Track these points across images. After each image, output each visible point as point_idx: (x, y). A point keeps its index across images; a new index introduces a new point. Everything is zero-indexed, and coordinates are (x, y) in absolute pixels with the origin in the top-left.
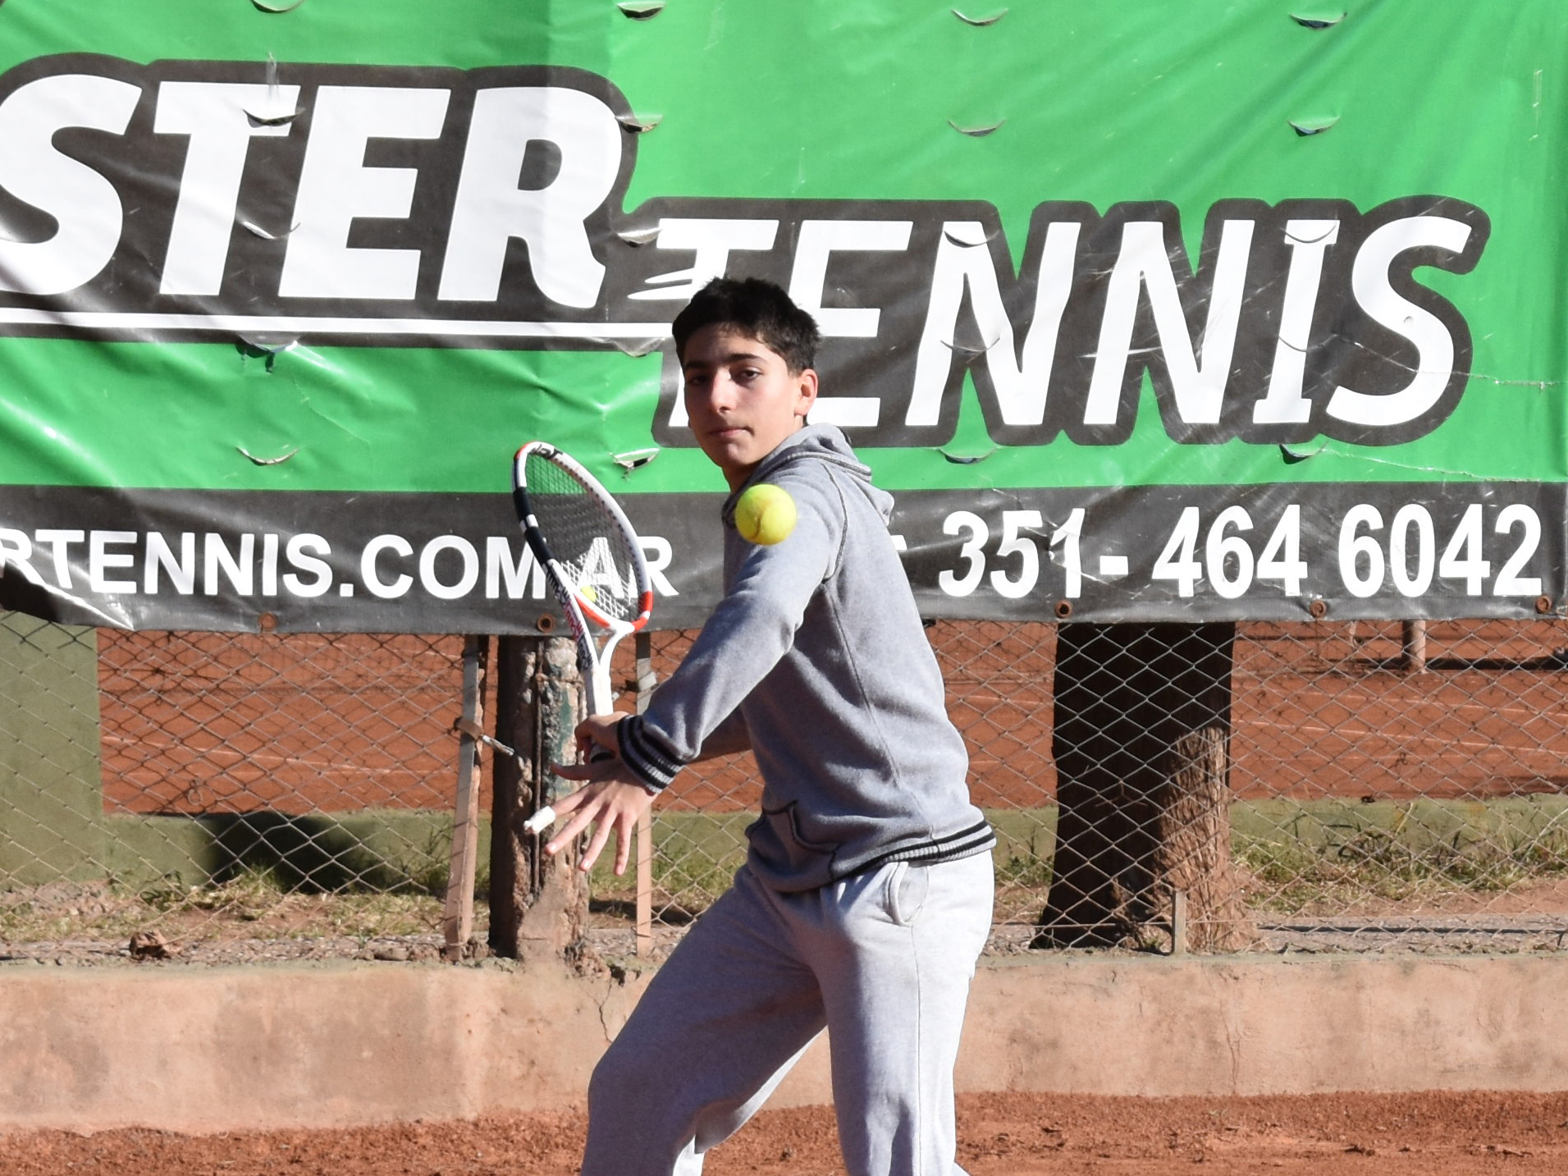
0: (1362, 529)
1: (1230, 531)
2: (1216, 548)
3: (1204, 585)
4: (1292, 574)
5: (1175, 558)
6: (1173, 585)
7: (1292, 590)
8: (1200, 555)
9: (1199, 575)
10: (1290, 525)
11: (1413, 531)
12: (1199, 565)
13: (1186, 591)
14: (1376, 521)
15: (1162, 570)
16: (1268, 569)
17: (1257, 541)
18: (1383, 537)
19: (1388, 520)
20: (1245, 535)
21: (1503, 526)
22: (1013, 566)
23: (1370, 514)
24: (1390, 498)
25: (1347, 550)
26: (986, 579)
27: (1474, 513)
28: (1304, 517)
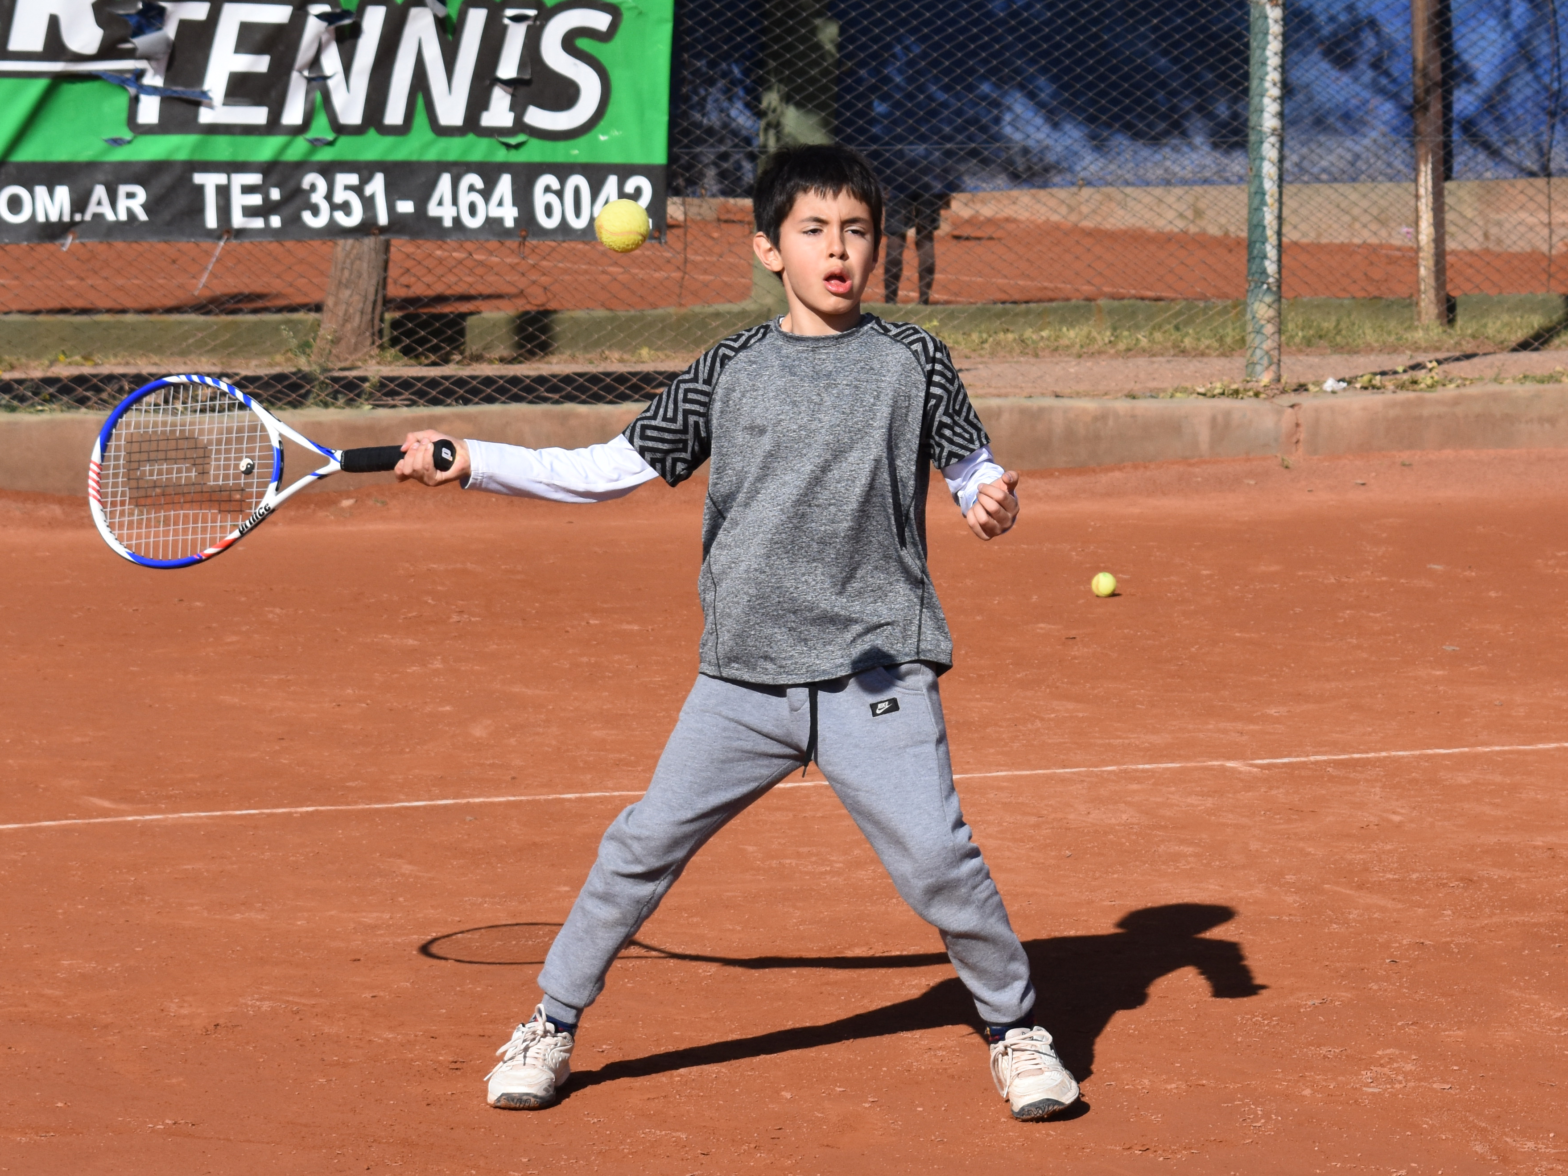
0: (548, 189)
1: (471, 188)
2: (465, 198)
3: (457, 220)
4: (509, 215)
5: (440, 203)
6: (439, 220)
7: (509, 223)
8: (455, 202)
9: (455, 215)
10: (505, 184)
11: (577, 191)
12: (455, 208)
13: (448, 223)
14: (555, 184)
15: (433, 210)
16: (495, 212)
17: (486, 194)
18: (560, 194)
19: (562, 182)
20: (479, 191)
21: (629, 188)
22: (345, 207)
23: (549, 180)
24: (563, 171)
25: (540, 199)
26: (331, 217)
27: (612, 181)
28: (514, 182)
